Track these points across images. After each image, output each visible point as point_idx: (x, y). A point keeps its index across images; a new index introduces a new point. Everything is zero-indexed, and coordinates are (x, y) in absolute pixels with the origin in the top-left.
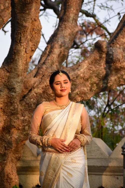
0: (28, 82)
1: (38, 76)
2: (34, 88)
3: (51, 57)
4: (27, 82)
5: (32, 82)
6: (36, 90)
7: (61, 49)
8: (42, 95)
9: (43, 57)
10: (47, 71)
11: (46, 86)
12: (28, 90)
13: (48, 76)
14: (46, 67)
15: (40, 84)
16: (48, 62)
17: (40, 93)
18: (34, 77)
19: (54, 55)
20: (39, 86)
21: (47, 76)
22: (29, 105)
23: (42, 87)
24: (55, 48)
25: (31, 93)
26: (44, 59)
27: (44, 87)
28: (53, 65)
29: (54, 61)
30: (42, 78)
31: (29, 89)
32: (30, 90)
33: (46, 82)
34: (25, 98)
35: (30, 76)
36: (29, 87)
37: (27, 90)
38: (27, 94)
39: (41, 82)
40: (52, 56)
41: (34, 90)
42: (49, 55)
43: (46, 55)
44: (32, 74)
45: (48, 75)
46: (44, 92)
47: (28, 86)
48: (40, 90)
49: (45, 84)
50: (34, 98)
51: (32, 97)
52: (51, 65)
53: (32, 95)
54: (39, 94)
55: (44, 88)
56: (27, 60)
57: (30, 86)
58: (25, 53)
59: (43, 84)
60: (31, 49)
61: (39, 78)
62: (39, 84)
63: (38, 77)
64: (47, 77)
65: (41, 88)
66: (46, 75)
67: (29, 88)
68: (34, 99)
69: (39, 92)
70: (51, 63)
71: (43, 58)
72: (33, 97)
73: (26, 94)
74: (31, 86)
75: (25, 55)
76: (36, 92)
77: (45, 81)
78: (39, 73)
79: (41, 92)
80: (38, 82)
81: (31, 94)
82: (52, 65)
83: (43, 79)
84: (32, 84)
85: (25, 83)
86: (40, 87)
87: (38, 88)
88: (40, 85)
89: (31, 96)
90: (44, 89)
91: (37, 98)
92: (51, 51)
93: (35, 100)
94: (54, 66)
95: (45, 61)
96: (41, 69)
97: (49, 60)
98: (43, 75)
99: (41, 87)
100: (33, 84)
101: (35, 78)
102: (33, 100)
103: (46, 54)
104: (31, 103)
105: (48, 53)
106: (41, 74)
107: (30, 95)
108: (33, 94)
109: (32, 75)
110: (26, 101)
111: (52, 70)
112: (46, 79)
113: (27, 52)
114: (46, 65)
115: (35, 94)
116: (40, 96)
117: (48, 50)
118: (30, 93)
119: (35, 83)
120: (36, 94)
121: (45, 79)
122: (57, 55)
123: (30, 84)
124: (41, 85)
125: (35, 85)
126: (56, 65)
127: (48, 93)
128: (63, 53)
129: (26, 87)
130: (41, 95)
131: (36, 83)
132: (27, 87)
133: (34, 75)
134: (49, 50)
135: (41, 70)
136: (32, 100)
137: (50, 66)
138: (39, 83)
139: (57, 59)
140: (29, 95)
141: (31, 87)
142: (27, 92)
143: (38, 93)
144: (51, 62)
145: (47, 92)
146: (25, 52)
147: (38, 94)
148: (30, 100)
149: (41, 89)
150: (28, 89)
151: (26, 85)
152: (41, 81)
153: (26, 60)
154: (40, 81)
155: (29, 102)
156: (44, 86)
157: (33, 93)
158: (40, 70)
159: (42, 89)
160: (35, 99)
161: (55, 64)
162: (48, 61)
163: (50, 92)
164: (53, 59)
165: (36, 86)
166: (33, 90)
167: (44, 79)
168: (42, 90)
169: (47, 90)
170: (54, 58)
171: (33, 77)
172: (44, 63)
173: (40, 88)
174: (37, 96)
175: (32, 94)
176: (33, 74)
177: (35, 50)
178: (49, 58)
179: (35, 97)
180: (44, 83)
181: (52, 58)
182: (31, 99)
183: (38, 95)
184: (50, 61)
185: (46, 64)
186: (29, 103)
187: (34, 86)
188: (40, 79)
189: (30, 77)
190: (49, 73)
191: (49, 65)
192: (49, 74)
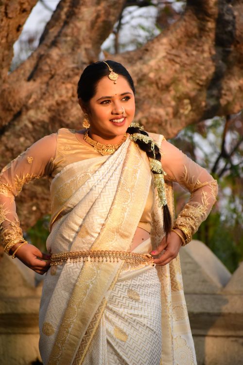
0: (12, 94)
1: (37, 76)
2: (28, 109)
3: (73, 29)
4: (10, 93)
5: (23, 94)
6: (32, 113)
7: (99, 8)
8: (48, 126)
9: (53, 27)
10: (62, 64)
11: (58, 104)
12: (12, 113)
13: (63, 77)
14: (58, 55)
15: (44, 97)
16: (66, 42)
17: (43, 122)
18: (29, 79)
19: (82, 23)
20: (40, 104)
21: (61, 78)
22: (14, 152)
23: (48, 107)
24: (83, 5)
25: (19, 122)
26: (53, 32)
27: (52, 105)
28: (79, 48)
29: (81, 39)
30: (47, 84)
31: (15, 112)
32: (18, 115)
33: (58, 93)
34: (5, 135)
35: (18, 76)
36: (14, 106)
37: (8, 113)
38: (10, 124)
39: (44, 94)
40: (76, 26)
41: (26, 114)
42: (66, 23)
43: (60, 23)
44: (22, 72)
45: (64, 75)
46: (53, 119)
47: (11, 104)
48: (44, 113)
49: (57, 97)
50: (27, 136)
51: (23, 133)
52: (73, 50)
53: (22, 128)
54: (39, 124)
55: (53, 108)
56: (10, 36)
57: (18, 103)
58: (4, 19)
59: (50, 98)
60: (19, 8)
61: (41, 83)
62: (42, 98)
63: (39, 80)
64: (62, 80)
65: (46, 108)
66: (58, 75)
67: (13, 108)
68: (27, 138)
69: (41, 119)
70: (72, 44)
71: (51, 31)
72: (26, 132)
73: (7, 124)
74: (20, 102)
75: (3, 23)
76: (33, 119)
77: (57, 90)
78: (41, 70)
79: (46, 120)
80: (39, 92)
81: (18, 124)
82: (76, 49)
83: (52, 85)
84: (21, 99)
85: (5, 96)
86: (42, 106)
87: (38, 108)
88: (42, 101)
89: (19, 131)
90: (54, 111)
91: (34, 134)
92: (74, 11)
93: (29, 139)
94: (79, 51)
95: (56, 37)
96: (45, 59)
97: (66, 36)
98: (51, 74)
99: (45, 106)
100: (24, 99)
101: (31, 83)
102: (25, 141)
103: (60, 21)
104: (20, 148)
105: (63, 17)
106: (47, 71)
107: (18, 128)
108: (26, 126)
109: (21, 76)
110: (6, 142)
111: (74, 63)
112: (58, 84)
113: (10, 15)
114: (59, 49)
115: (30, 125)
116: (42, 130)
117: (65, 10)
118: (16, 123)
119: (29, 97)
120: (33, 123)
121: (56, 86)
122: (89, 23)
123: (17, 98)
124: (45, 100)
125: (31, 101)
126: (86, 49)
127: (64, 123)
128: (103, 18)
129: (7, 106)
130: (46, 126)
131: (34, 96)
132: (9, 105)
133: (28, 74)
134: (68, 10)
135: (46, 63)
136: (22, 139)
137: (70, 51)
138: (39, 96)
139: (88, 33)
140: (14, 125)
141: (18, 106)
142: (9, 118)
143: (39, 121)
144: (72, 40)
145: (62, 118)
146: (4, 14)
147: (38, 126)
148: (16, 140)
149: (47, 111)
150: (11, 110)
151: (7, 101)
152: (47, 90)
153: (6, 34)
154: (43, 91)
155: (15, 146)
156: (54, 103)
157: (25, 121)
158: (44, 62)
159: (50, 110)
160: (29, 136)
161: (83, 46)
162: (63, 39)
163: (68, 119)
164: (79, 34)
165: (32, 104)
166: (24, 113)
167: (54, 86)
168: (49, 114)
169: (61, 114)
170: (79, 29)
171: (25, 80)
172: (54, 44)
173: (44, 110)
174: (35, 130)
175: (22, 125)
176: (25, 72)
177: (31, 9)
178: (68, 30)
179: (30, 132)
180: (53, 95)
181: (75, 30)
182: (19, 136)
183: (37, 128)
184: (69, 38)
185: (60, 46)
186: (15, 149)
187: (27, 102)
188: (44, 86)
189: (17, 80)
190: (67, 69)
191: (67, 50)
192: (66, 73)
